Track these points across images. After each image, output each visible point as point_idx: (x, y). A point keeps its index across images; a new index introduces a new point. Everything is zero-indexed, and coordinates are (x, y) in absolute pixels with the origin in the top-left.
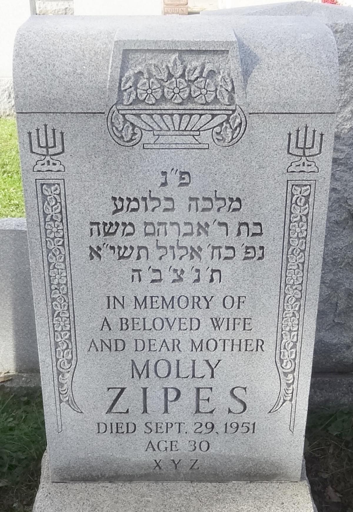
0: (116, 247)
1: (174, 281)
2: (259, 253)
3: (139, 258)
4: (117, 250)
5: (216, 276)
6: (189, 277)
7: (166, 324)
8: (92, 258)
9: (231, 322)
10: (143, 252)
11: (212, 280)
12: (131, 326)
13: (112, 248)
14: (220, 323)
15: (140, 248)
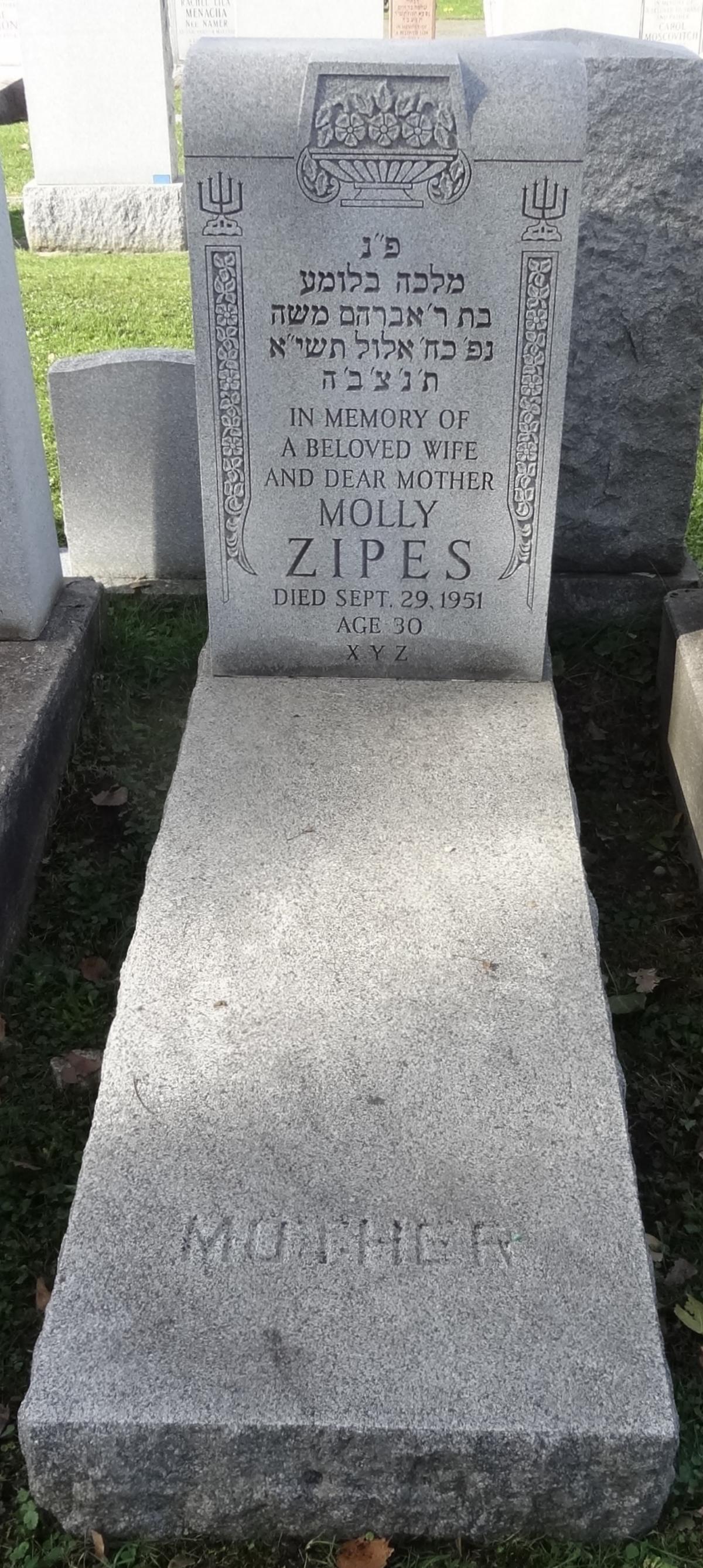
0: (304, 339)
1: (377, 388)
2: (487, 350)
3: (333, 355)
4: (305, 344)
5: (431, 381)
6: (397, 382)
7: (366, 448)
8: (273, 354)
9: (450, 446)
10: (338, 347)
11: (425, 388)
12: (320, 450)
13: (299, 341)
14: (435, 448)
15: (335, 341)
